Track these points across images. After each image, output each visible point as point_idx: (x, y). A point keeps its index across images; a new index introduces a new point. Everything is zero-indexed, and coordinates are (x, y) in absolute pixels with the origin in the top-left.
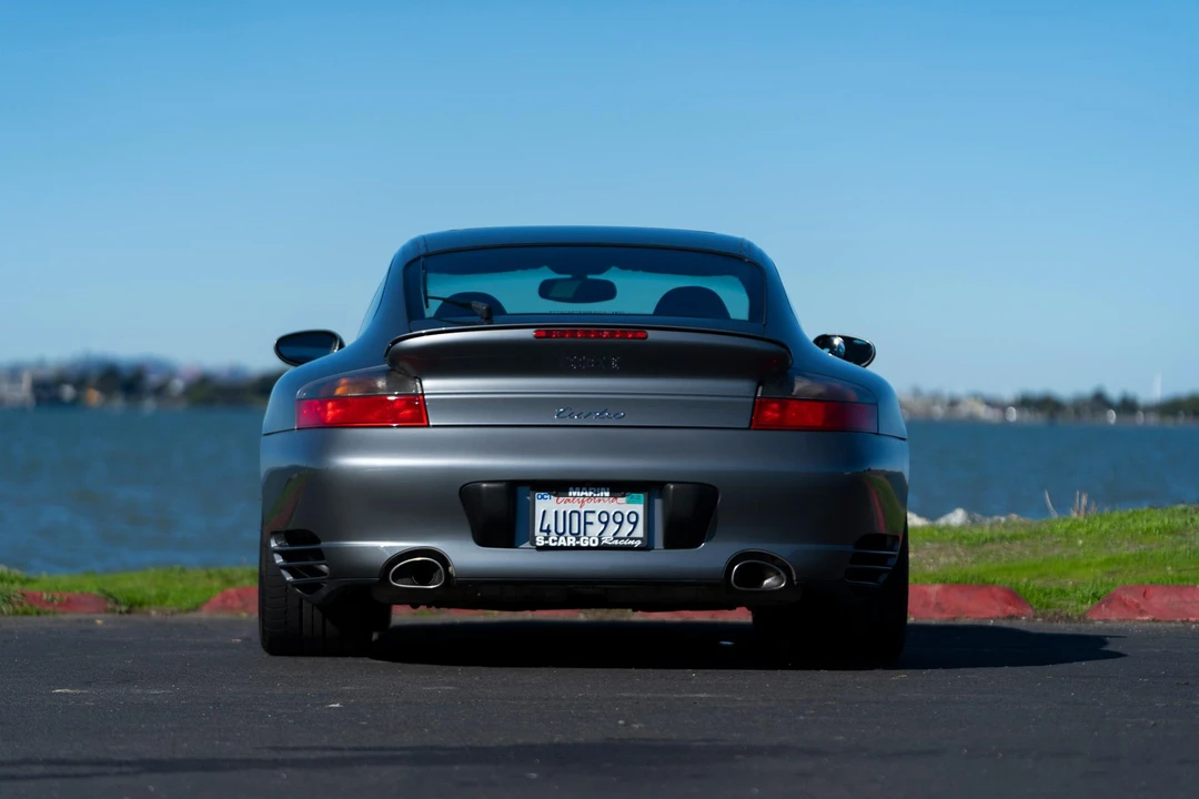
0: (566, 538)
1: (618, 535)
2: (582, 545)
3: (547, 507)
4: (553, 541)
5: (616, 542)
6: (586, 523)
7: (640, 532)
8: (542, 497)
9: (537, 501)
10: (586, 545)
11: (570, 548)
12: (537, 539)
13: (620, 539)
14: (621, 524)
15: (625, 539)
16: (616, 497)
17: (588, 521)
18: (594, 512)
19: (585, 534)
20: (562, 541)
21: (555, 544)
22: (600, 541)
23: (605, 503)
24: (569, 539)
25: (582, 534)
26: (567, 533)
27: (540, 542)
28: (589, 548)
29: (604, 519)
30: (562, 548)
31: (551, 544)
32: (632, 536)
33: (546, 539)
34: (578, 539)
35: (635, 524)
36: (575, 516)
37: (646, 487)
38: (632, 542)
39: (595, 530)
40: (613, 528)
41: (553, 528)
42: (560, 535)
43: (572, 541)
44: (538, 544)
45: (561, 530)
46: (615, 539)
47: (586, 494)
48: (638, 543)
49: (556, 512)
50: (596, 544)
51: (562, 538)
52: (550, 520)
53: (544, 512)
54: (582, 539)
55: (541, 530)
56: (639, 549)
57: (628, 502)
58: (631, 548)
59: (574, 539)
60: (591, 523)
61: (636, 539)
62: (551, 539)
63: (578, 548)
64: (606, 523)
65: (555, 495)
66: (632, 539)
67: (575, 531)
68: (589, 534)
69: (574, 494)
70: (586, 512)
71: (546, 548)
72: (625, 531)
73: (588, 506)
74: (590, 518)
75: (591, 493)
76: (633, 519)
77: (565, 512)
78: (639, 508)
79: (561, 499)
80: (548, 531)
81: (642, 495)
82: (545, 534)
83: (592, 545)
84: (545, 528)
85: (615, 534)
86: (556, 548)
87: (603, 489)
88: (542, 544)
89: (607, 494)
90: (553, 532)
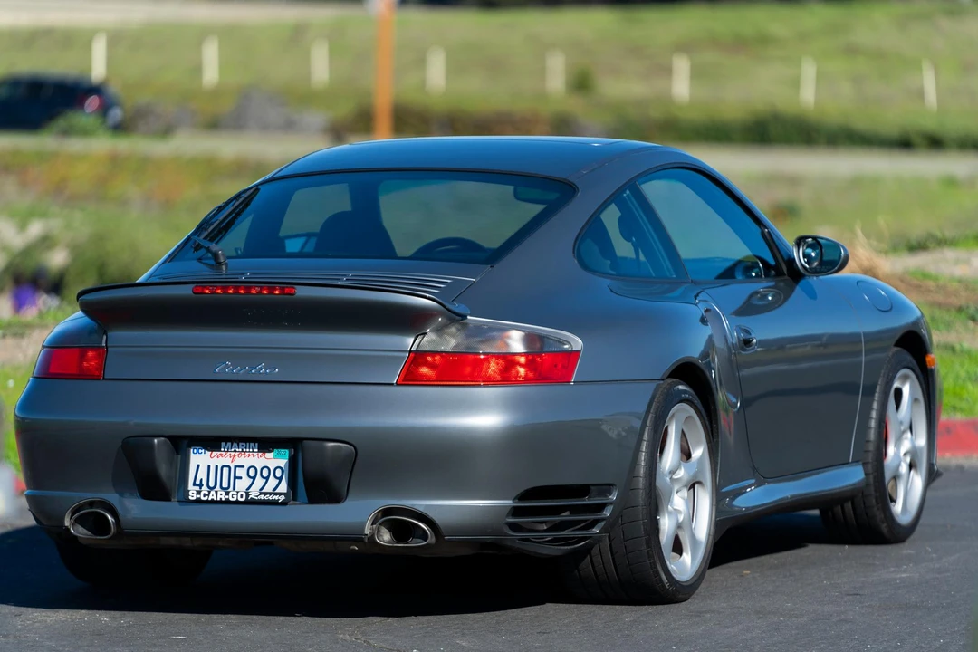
0: (216, 492)
1: (264, 491)
2: (231, 499)
3: (200, 460)
4: (205, 495)
5: (262, 497)
6: (235, 478)
7: (283, 487)
8: (198, 452)
10: (235, 499)
11: (220, 502)
12: (190, 493)
13: (265, 494)
14: (267, 478)
15: (270, 494)
16: (264, 452)
17: (237, 475)
18: (243, 467)
19: (234, 489)
20: (212, 496)
21: (206, 498)
22: (248, 495)
23: (251, 458)
24: (219, 493)
25: (231, 489)
26: (218, 488)
27: (193, 496)
28: (237, 502)
29: (252, 474)
30: (212, 502)
31: (203, 498)
32: (277, 491)
33: (198, 493)
34: (227, 493)
35: (280, 479)
36: (226, 470)
38: (276, 497)
39: (242, 485)
40: (259, 482)
41: (204, 482)
42: (211, 489)
43: (221, 496)
44: (190, 498)
45: (212, 485)
46: (261, 494)
47: (237, 449)
48: (283, 498)
49: (209, 466)
50: (244, 499)
51: (213, 492)
52: (202, 475)
53: (198, 466)
54: (231, 494)
55: (195, 484)
56: (284, 503)
57: (275, 457)
58: (275, 503)
59: (224, 493)
60: (241, 478)
61: (280, 494)
62: (202, 493)
63: (227, 502)
64: (254, 478)
65: (209, 450)
66: (276, 494)
67: (225, 485)
68: (237, 489)
69: (226, 448)
70: (236, 467)
71: (198, 501)
72: (269, 488)
73: (239, 461)
74: (240, 472)
75: (242, 448)
76: (278, 474)
77: (217, 467)
78: (283, 462)
79: (214, 453)
80: (201, 485)
81: (287, 451)
82: (198, 488)
83: (240, 499)
84: (198, 482)
85: (261, 489)
86: (207, 502)
87: (252, 444)
88: (194, 498)
89: (256, 449)
90: (204, 487)
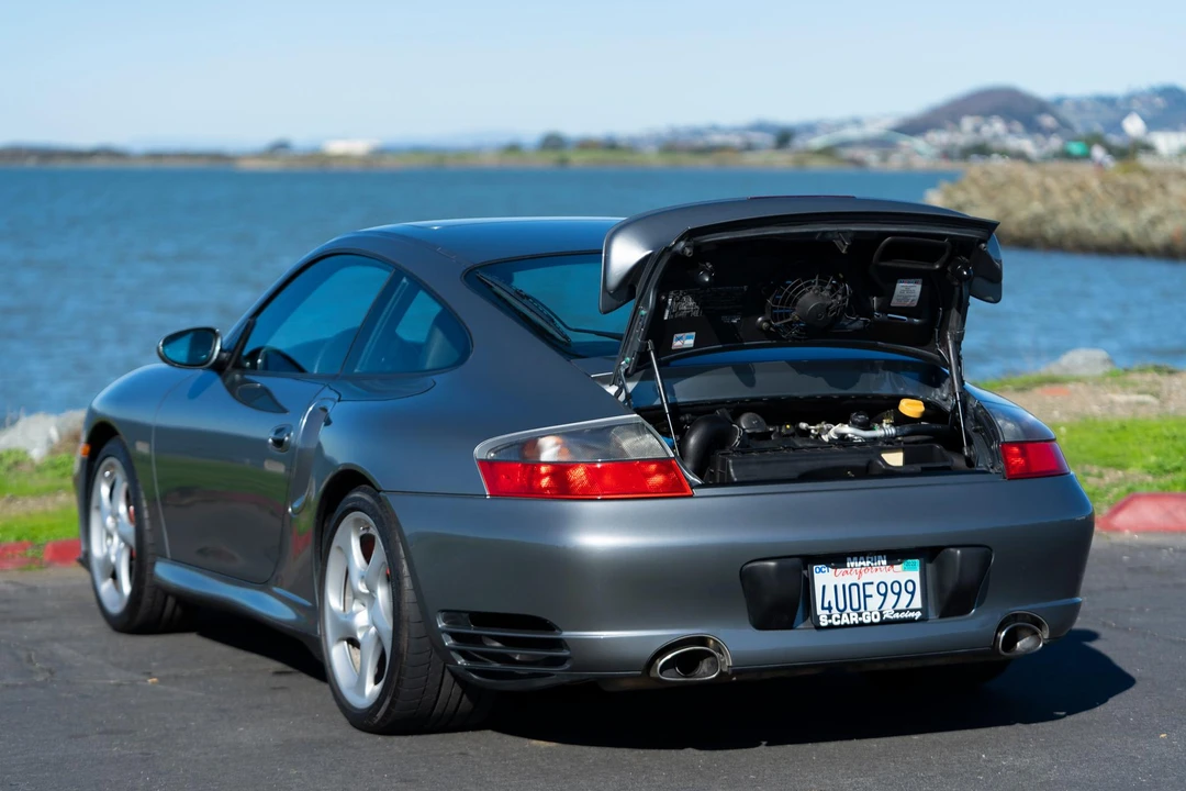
0: (848, 615)
1: (897, 608)
2: (865, 621)
3: (826, 580)
4: (836, 619)
5: (897, 616)
6: (865, 596)
7: (917, 603)
8: (820, 570)
9: (815, 574)
10: (868, 621)
11: (854, 625)
12: (821, 619)
13: (900, 611)
14: (899, 594)
15: (905, 611)
16: (893, 565)
17: (867, 593)
18: (872, 583)
19: (865, 609)
20: (845, 620)
21: (838, 623)
22: (882, 615)
23: (880, 573)
24: (851, 615)
25: (862, 609)
26: (848, 610)
27: (824, 622)
28: (872, 624)
29: (883, 590)
30: (846, 626)
31: (836, 623)
32: (910, 607)
33: (830, 617)
34: (860, 615)
35: (913, 593)
36: (854, 589)
37: (928, 554)
38: (912, 615)
39: (874, 603)
40: (891, 598)
41: (833, 605)
42: (841, 611)
43: (855, 619)
44: (822, 624)
45: (841, 607)
46: (896, 612)
47: (864, 563)
48: (918, 614)
49: (836, 587)
50: (878, 620)
51: (845, 615)
52: (830, 596)
53: (824, 587)
54: (864, 615)
55: (823, 608)
56: (920, 620)
57: (904, 570)
58: (911, 620)
59: (856, 615)
60: (871, 596)
61: (916, 610)
62: (833, 617)
63: (861, 624)
64: (885, 595)
65: (833, 568)
66: (911, 611)
67: (856, 606)
68: (869, 609)
69: (852, 564)
71: (831, 626)
72: (902, 605)
73: (866, 578)
74: (871, 590)
75: (868, 562)
76: (910, 588)
77: (844, 586)
78: (915, 575)
79: (839, 570)
80: (830, 608)
81: (917, 561)
82: (827, 612)
83: (875, 621)
84: (826, 605)
85: (894, 606)
86: (840, 626)
87: (880, 557)
88: (826, 624)
89: (884, 562)
90: (834, 610)
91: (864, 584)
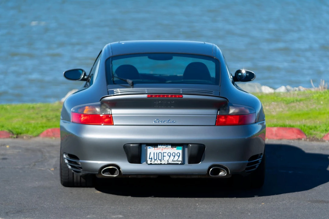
0: (157, 161)
3: (151, 151)
5: (173, 162)
6: (163, 156)
7: (180, 159)
8: (150, 148)
9: (148, 149)
11: (159, 164)
12: (148, 161)
13: (174, 161)
14: (174, 156)
15: (176, 161)
16: (173, 148)
17: (164, 155)
18: (166, 153)
19: (163, 160)
20: (156, 162)
22: (168, 162)
23: (169, 150)
26: (158, 159)
28: (164, 164)
29: (169, 155)
30: (156, 164)
31: (153, 163)
33: (151, 161)
34: (161, 161)
35: (179, 156)
36: (160, 154)
37: (183, 145)
39: (166, 158)
40: (172, 157)
41: (153, 158)
43: (159, 162)
44: (148, 163)
45: (155, 159)
46: (173, 161)
47: (163, 147)
49: (154, 153)
50: (167, 163)
52: (152, 156)
53: (150, 153)
54: (162, 161)
55: (149, 159)
56: (180, 164)
57: (177, 149)
58: (178, 164)
61: (179, 161)
62: (152, 161)
63: (161, 164)
66: (178, 161)
67: (160, 158)
68: (164, 160)
69: (160, 147)
71: (151, 164)
72: (175, 159)
73: (164, 151)
75: (165, 147)
77: (157, 153)
78: (180, 151)
79: (155, 148)
80: (152, 159)
81: (181, 147)
82: (151, 160)
86: (154, 164)
87: (169, 145)
89: (170, 147)
90: (153, 159)
91: (163, 153)
